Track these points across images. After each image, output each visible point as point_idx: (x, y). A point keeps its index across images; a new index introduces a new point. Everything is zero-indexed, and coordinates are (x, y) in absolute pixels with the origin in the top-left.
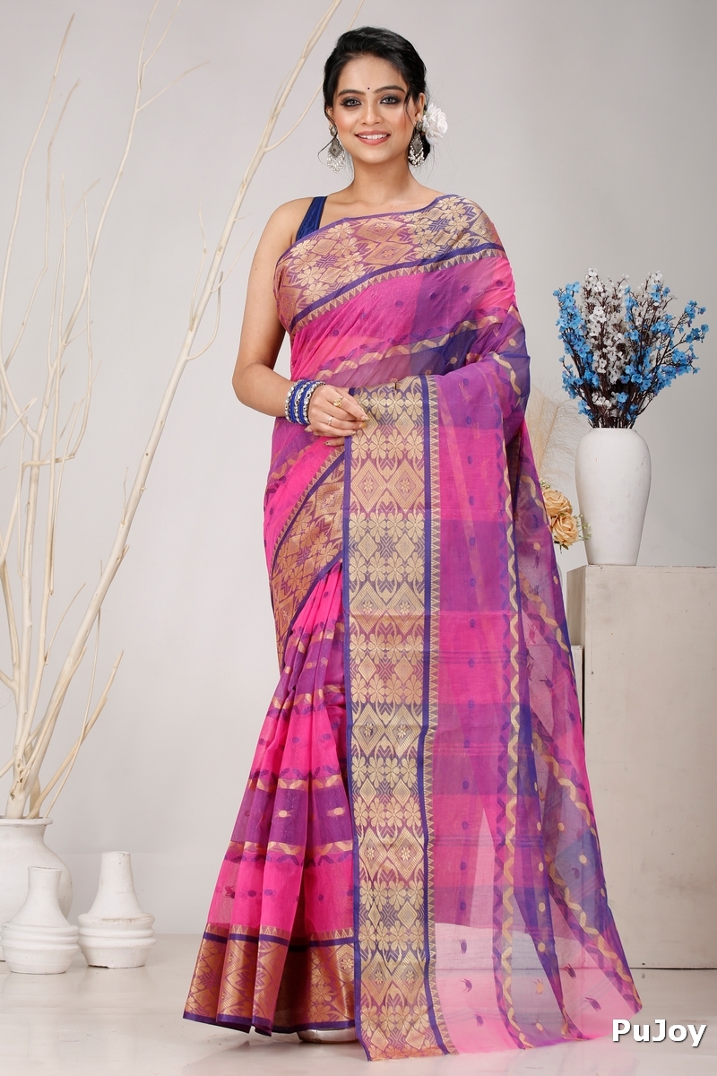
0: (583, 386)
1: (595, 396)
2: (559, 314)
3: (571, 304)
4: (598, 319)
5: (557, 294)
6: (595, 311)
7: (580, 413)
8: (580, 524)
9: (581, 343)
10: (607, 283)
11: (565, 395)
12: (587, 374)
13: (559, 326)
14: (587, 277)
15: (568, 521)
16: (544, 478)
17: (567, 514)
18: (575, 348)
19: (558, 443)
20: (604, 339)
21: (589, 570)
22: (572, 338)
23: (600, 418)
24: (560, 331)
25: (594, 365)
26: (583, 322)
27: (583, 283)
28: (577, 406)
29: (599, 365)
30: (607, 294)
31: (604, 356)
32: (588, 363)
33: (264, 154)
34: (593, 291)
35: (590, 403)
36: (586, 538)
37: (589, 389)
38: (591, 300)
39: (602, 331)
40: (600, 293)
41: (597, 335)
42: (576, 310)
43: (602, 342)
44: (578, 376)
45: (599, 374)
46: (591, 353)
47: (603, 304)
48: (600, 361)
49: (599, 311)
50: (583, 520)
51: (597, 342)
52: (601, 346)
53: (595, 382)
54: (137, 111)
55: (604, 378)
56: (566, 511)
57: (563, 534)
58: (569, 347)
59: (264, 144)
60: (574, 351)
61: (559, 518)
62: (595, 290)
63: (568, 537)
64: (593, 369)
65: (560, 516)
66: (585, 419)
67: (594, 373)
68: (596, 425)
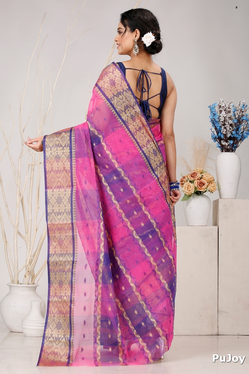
0: (218, 138)
1: (222, 142)
2: (210, 114)
3: (214, 110)
4: (223, 115)
5: (209, 107)
6: (222, 113)
7: (217, 147)
8: (217, 185)
9: (217, 124)
10: (226, 103)
11: (212, 141)
12: (220, 134)
13: (210, 118)
14: (219, 101)
15: (213, 184)
16: (205, 169)
17: (213, 181)
18: (216, 125)
19: (209, 157)
20: (225, 122)
21: (220, 200)
22: (215, 122)
23: (224, 149)
24: (210, 119)
25: (222, 131)
26: (218, 116)
27: (218, 103)
28: (216, 145)
29: (224, 131)
30: (226, 107)
31: (225, 128)
32: (220, 130)
33: (110, 59)
34: (221, 106)
35: (221, 144)
36: (219, 190)
37: (220, 139)
38: (221, 109)
39: (225, 119)
40: (224, 107)
41: (223, 121)
42: (216, 112)
43: (225, 123)
44: (216, 135)
45: (223, 134)
46: (221, 127)
47: (225, 110)
48: (224, 130)
49: (223, 113)
50: (218, 183)
51: (223, 123)
52: (224, 125)
53: (222, 137)
54: (67, 45)
55: (225, 135)
56: (212, 180)
57: (211, 188)
58: (213, 125)
59: (110, 56)
60: (215, 126)
61: (210, 183)
62: (222, 105)
63: (213, 189)
64: (222, 132)
65: (210, 182)
66: (219, 149)
67: (222, 134)
68: (222, 151)
